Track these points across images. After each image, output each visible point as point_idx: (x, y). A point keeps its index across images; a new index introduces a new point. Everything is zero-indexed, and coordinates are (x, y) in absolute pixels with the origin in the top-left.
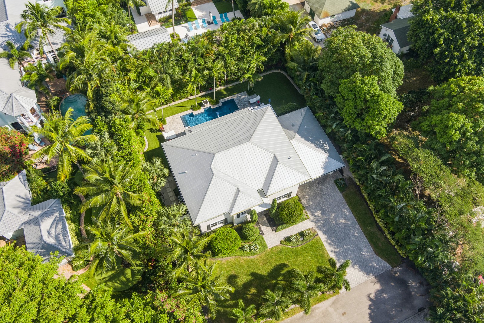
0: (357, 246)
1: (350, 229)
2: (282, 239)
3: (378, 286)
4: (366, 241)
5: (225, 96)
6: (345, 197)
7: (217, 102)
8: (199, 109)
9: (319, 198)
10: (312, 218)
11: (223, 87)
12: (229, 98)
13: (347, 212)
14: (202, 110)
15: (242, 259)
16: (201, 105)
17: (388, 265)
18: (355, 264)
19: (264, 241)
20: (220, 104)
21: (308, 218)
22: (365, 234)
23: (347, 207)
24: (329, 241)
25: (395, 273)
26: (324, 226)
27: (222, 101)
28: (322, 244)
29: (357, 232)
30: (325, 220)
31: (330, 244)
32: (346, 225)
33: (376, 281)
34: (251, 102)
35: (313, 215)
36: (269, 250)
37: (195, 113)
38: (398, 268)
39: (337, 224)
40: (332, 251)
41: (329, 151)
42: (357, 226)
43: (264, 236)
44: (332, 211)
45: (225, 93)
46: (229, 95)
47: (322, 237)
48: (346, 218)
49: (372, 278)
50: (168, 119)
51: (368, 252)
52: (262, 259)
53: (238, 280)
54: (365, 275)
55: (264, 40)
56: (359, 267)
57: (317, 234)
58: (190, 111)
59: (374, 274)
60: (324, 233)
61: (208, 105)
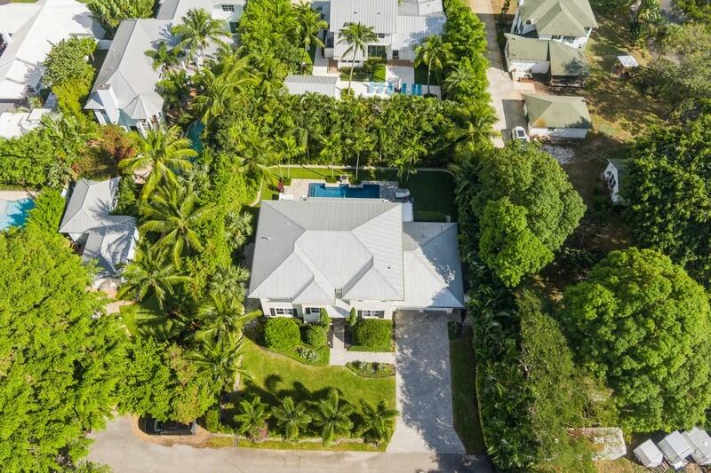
0: (435, 408)
1: (438, 386)
2: (351, 361)
3: (435, 466)
4: (450, 407)
5: (372, 179)
6: (452, 346)
7: (358, 182)
8: (334, 182)
9: (418, 335)
10: (398, 353)
11: (373, 168)
12: (375, 182)
13: (445, 365)
14: (337, 185)
15: (294, 364)
16: (338, 178)
17: (463, 448)
18: (422, 428)
19: (329, 354)
20: (361, 186)
21: (393, 351)
22: (453, 399)
23: (448, 359)
24: (404, 388)
25: (467, 461)
26: (408, 368)
27: (365, 182)
28: (394, 388)
29: (445, 392)
30: (412, 363)
31: (403, 392)
32: (435, 378)
33: (435, 458)
34: (397, 196)
35: (401, 350)
36: (328, 367)
37: (327, 185)
38: (473, 457)
39: (425, 373)
40: (401, 401)
41: (452, 283)
42: (449, 387)
43: (331, 349)
44: (427, 355)
45: (373, 175)
46: (376, 180)
47: (399, 380)
48: (439, 370)
49: (433, 452)
50: (294, 181)
51: (445, 421)
52: (316, 373)
53: (279, 383)
54: (427, 446)
55: (435, 128)
56: (424, 434)
57: (394, 374)
58: (323, 181)
59: (437, 450)
60: (404, 377)
61: (346, 182)
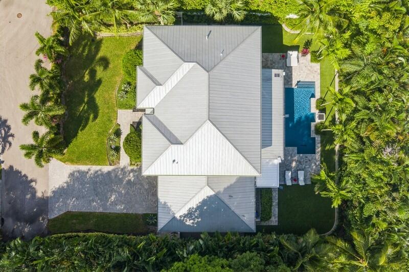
0: (83, 197)
1: (101, 201)
2: (121, 128)
3: (39, 194)
4: (84, 210)
5: (323, 146)
6: (136, 216)
7: (317, 131)
8: (317, 107)
9: (146, 187)
10: (130, 168)
11: (337, 148)
12: (319, 149)
13: (120, 208)
14: (314, 110)
15: (118, 79)
17: (52, 217)
18: (68, 186)
19: (126, 108)
20: (313, 135)
21: (131, 164)
22: (91, 213)
23: (125, 211)
24: (99, 172)
25: (43, 219)
26: (116, 176)
27: (318, 138)
28: (99, 165)
29: (96, 207)
30: (121, 180)
31: (97, 172)
33: (45, 195)
34: (299, 172)
35: (132, 171)
36: (116, 109)
37: (313, 101)
38: (45, 224)
39: (112, 191)
40: (89, 170)
42: (101, 210)
43: (132, 110)
44: (127, 193)
45: (327, 148)
46: (323, 151)
47: (106, 169)
48: (115, 203)
49: (49, 194)
50: (317, 66)
51: (73, 205)
52: (111, 98)
53: (102, 68)
54: (54, 189)
56: (63, 187)
57: (111, 165)
58: (318, 95)
59: (51, 197)
60: (109, 173)
61: (318, 121)
